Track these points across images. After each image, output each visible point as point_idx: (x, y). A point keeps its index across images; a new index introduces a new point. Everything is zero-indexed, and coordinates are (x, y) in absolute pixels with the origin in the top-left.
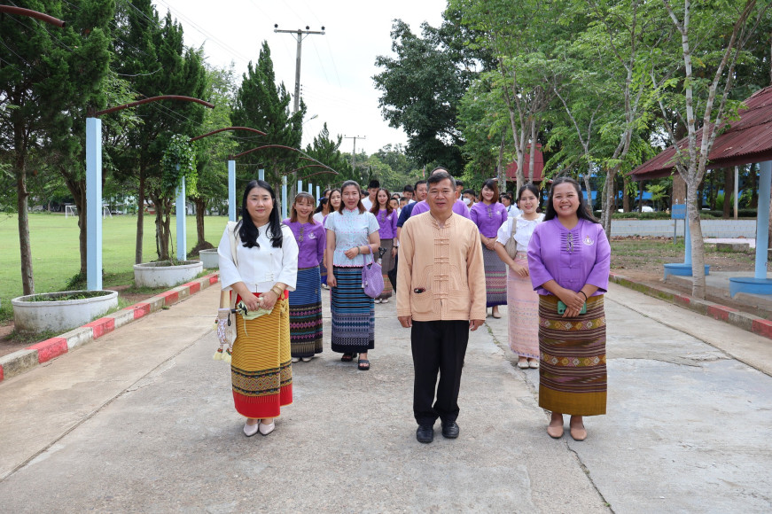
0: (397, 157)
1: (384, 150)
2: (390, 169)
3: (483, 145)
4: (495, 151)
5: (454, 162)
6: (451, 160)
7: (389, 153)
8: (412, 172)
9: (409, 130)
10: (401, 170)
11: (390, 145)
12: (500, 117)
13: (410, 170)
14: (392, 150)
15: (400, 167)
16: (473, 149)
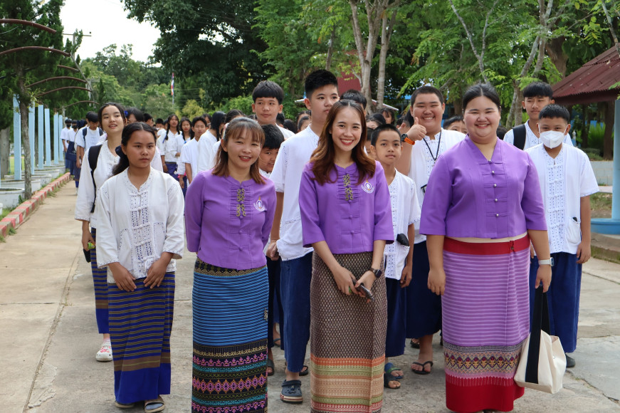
0: (126, 64)
1: (104, 54)
2: (116, 83)
3: (293, 52)
4: (318, 60)
5: (231, 74)
6: (227, 71)
7: (114, 59)
8: (149, 88)
9: (163, 25)
10: (132, 84)
11: (114, 47)
12: (334, 14)
13: (146, 85)
14: (118, 53)
15: (130, 79)
16: (279, 57)
